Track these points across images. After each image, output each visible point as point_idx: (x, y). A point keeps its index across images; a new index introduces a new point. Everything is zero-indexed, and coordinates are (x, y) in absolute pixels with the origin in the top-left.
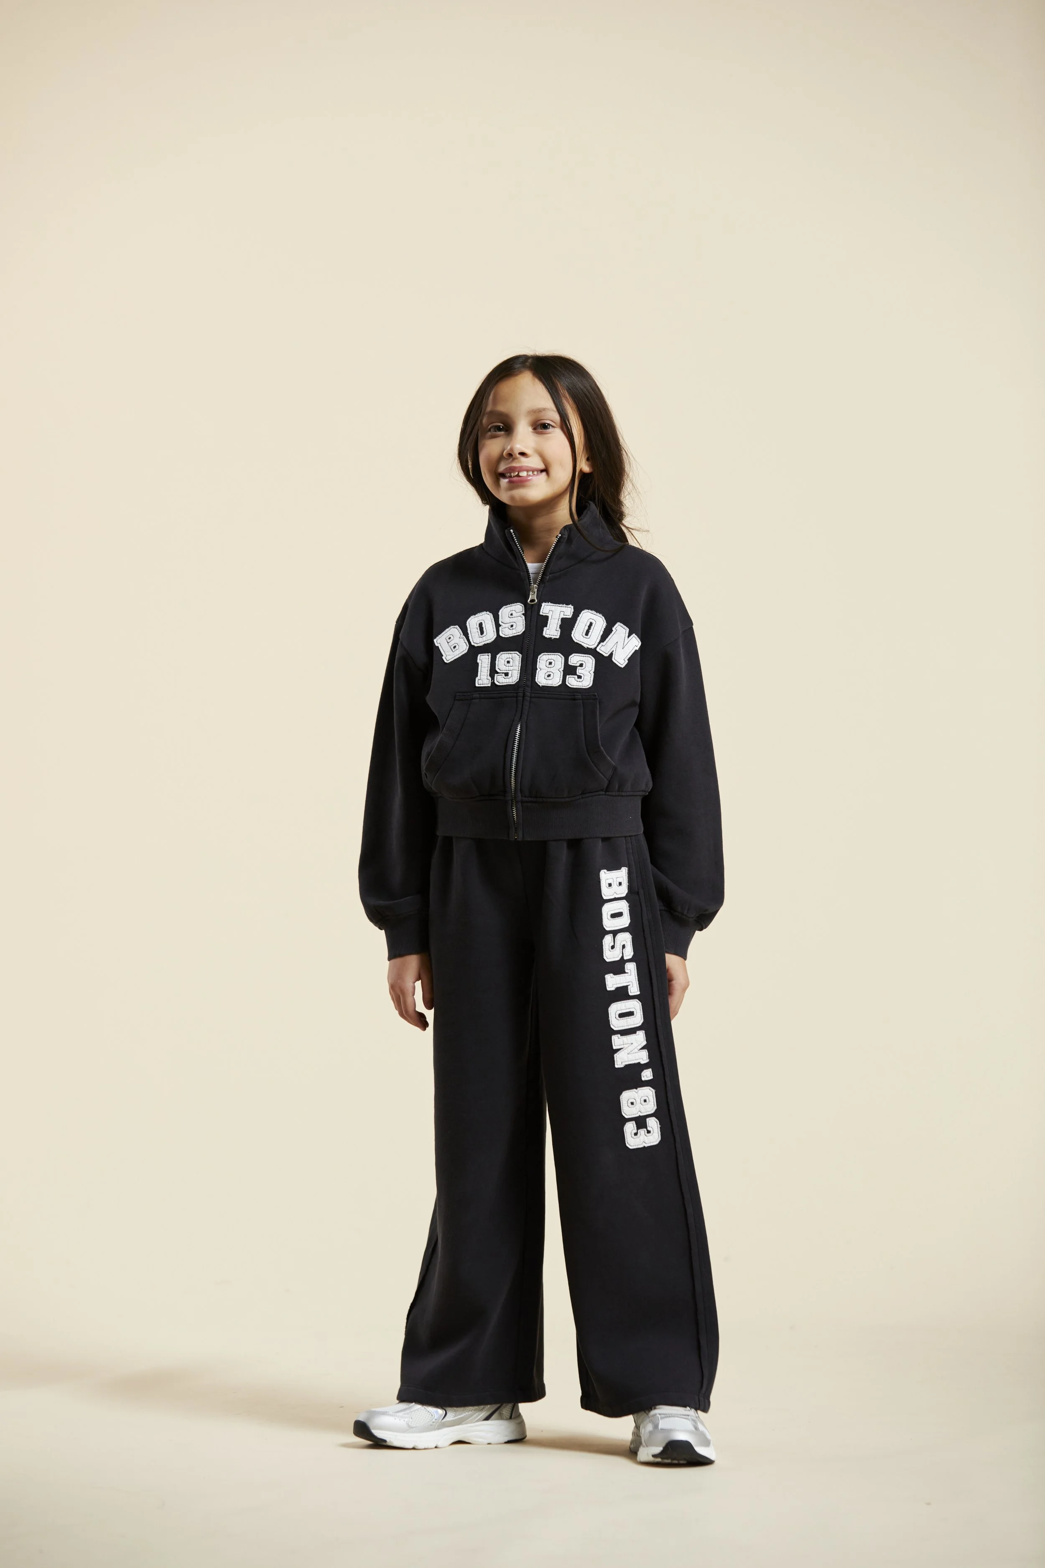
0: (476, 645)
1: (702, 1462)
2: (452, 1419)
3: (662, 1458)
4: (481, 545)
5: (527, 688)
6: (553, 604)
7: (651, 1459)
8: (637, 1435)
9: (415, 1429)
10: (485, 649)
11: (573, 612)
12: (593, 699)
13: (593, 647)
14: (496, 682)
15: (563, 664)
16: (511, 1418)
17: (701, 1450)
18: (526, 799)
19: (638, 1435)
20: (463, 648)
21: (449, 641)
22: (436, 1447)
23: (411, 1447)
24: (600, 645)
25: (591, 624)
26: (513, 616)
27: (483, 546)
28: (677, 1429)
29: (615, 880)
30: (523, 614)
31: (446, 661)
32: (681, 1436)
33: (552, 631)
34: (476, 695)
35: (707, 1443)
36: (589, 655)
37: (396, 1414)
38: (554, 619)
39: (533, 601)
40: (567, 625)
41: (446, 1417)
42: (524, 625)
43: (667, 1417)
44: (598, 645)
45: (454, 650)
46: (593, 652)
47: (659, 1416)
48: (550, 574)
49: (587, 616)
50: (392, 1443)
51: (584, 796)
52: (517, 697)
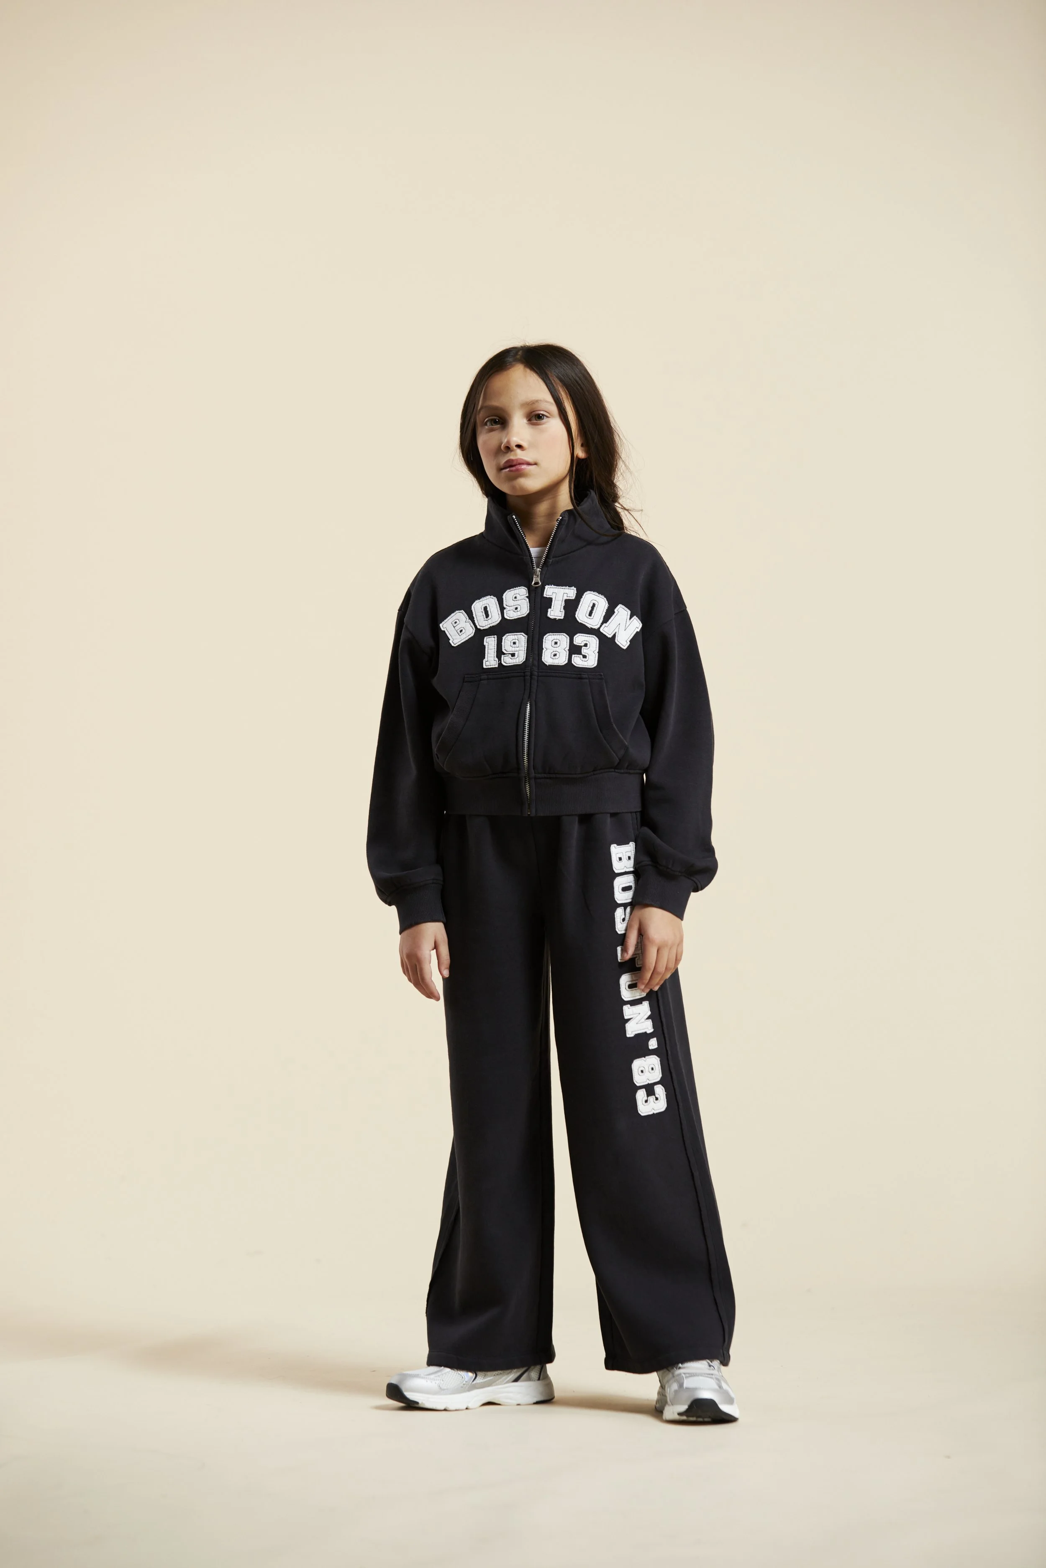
0: (482, 628)
1: (726, 1419)
2: (482, 1381)
3: (687, 1416)
4: (482, 534)
5: (534, 667)
6: (556, 587)
7: (677, 1417)
8: (662, 1394)
9: (446, 1391)
10: (490, 631)
11: (576, 594)
12: (599, 679)
13: (596, 627)
14: (503, 663)
15: (568, 644)
16: (539, 1379)
17: (725, 1408)
18: (539, 775)
19: (664, 1394)
20: (469, 632)
21: (455, 625)
22: (467, 1409)
23: (443, 1408)
24: (603, 626)
25: (594, 605)
26: (517, 599)
27: (484, 535)
28: (701, 1387)
29: (624, 854)
30: (527, 597)
31: (453, 645)
32: (705, 1395)
33: (556, 612)
34: (484, 676)
35: (730, 1401)
36: (592, 636)
37: (427, 1377)
38: (558, 600)
39: (536, 583)
40: (571, 606)
41: (476, 1380)
42: (529, 607)
43: (692, 1376)
44: (601, 626)
45: (460, 634)
46: (596, 632)
47: (684, 1375)
48: (553, 558)
49: (590, 597)
50: (424, 1405)
51: (595, 772)
52: (524, 676)
